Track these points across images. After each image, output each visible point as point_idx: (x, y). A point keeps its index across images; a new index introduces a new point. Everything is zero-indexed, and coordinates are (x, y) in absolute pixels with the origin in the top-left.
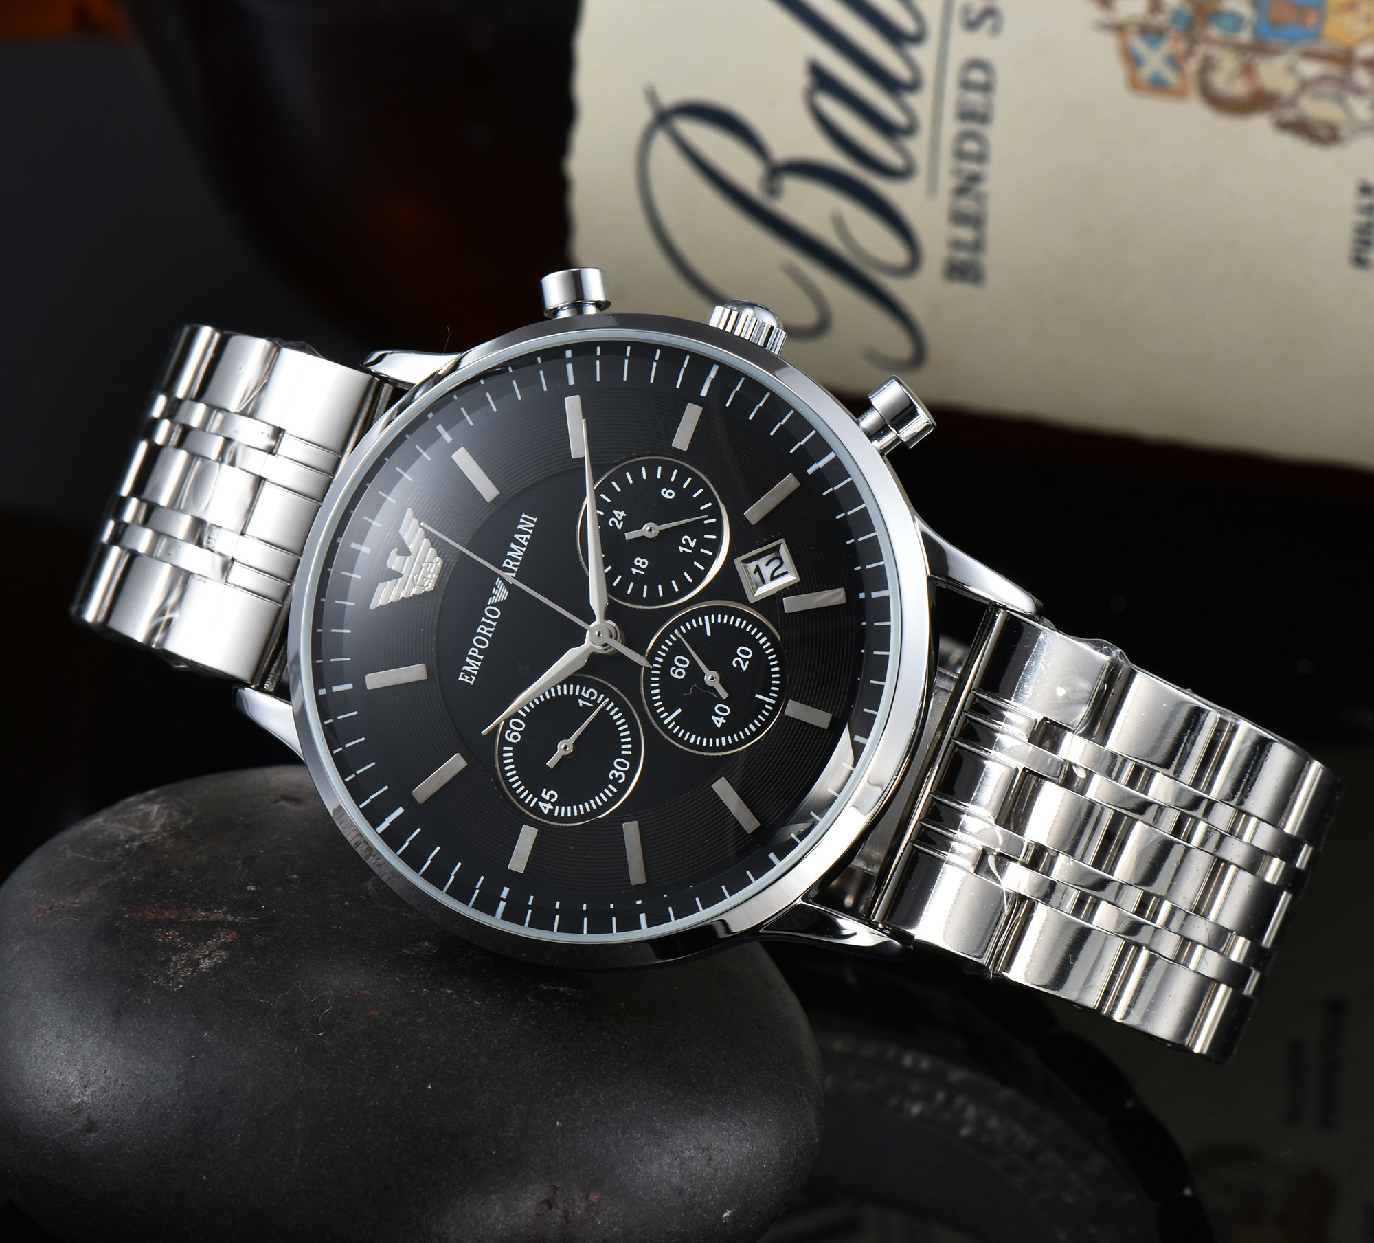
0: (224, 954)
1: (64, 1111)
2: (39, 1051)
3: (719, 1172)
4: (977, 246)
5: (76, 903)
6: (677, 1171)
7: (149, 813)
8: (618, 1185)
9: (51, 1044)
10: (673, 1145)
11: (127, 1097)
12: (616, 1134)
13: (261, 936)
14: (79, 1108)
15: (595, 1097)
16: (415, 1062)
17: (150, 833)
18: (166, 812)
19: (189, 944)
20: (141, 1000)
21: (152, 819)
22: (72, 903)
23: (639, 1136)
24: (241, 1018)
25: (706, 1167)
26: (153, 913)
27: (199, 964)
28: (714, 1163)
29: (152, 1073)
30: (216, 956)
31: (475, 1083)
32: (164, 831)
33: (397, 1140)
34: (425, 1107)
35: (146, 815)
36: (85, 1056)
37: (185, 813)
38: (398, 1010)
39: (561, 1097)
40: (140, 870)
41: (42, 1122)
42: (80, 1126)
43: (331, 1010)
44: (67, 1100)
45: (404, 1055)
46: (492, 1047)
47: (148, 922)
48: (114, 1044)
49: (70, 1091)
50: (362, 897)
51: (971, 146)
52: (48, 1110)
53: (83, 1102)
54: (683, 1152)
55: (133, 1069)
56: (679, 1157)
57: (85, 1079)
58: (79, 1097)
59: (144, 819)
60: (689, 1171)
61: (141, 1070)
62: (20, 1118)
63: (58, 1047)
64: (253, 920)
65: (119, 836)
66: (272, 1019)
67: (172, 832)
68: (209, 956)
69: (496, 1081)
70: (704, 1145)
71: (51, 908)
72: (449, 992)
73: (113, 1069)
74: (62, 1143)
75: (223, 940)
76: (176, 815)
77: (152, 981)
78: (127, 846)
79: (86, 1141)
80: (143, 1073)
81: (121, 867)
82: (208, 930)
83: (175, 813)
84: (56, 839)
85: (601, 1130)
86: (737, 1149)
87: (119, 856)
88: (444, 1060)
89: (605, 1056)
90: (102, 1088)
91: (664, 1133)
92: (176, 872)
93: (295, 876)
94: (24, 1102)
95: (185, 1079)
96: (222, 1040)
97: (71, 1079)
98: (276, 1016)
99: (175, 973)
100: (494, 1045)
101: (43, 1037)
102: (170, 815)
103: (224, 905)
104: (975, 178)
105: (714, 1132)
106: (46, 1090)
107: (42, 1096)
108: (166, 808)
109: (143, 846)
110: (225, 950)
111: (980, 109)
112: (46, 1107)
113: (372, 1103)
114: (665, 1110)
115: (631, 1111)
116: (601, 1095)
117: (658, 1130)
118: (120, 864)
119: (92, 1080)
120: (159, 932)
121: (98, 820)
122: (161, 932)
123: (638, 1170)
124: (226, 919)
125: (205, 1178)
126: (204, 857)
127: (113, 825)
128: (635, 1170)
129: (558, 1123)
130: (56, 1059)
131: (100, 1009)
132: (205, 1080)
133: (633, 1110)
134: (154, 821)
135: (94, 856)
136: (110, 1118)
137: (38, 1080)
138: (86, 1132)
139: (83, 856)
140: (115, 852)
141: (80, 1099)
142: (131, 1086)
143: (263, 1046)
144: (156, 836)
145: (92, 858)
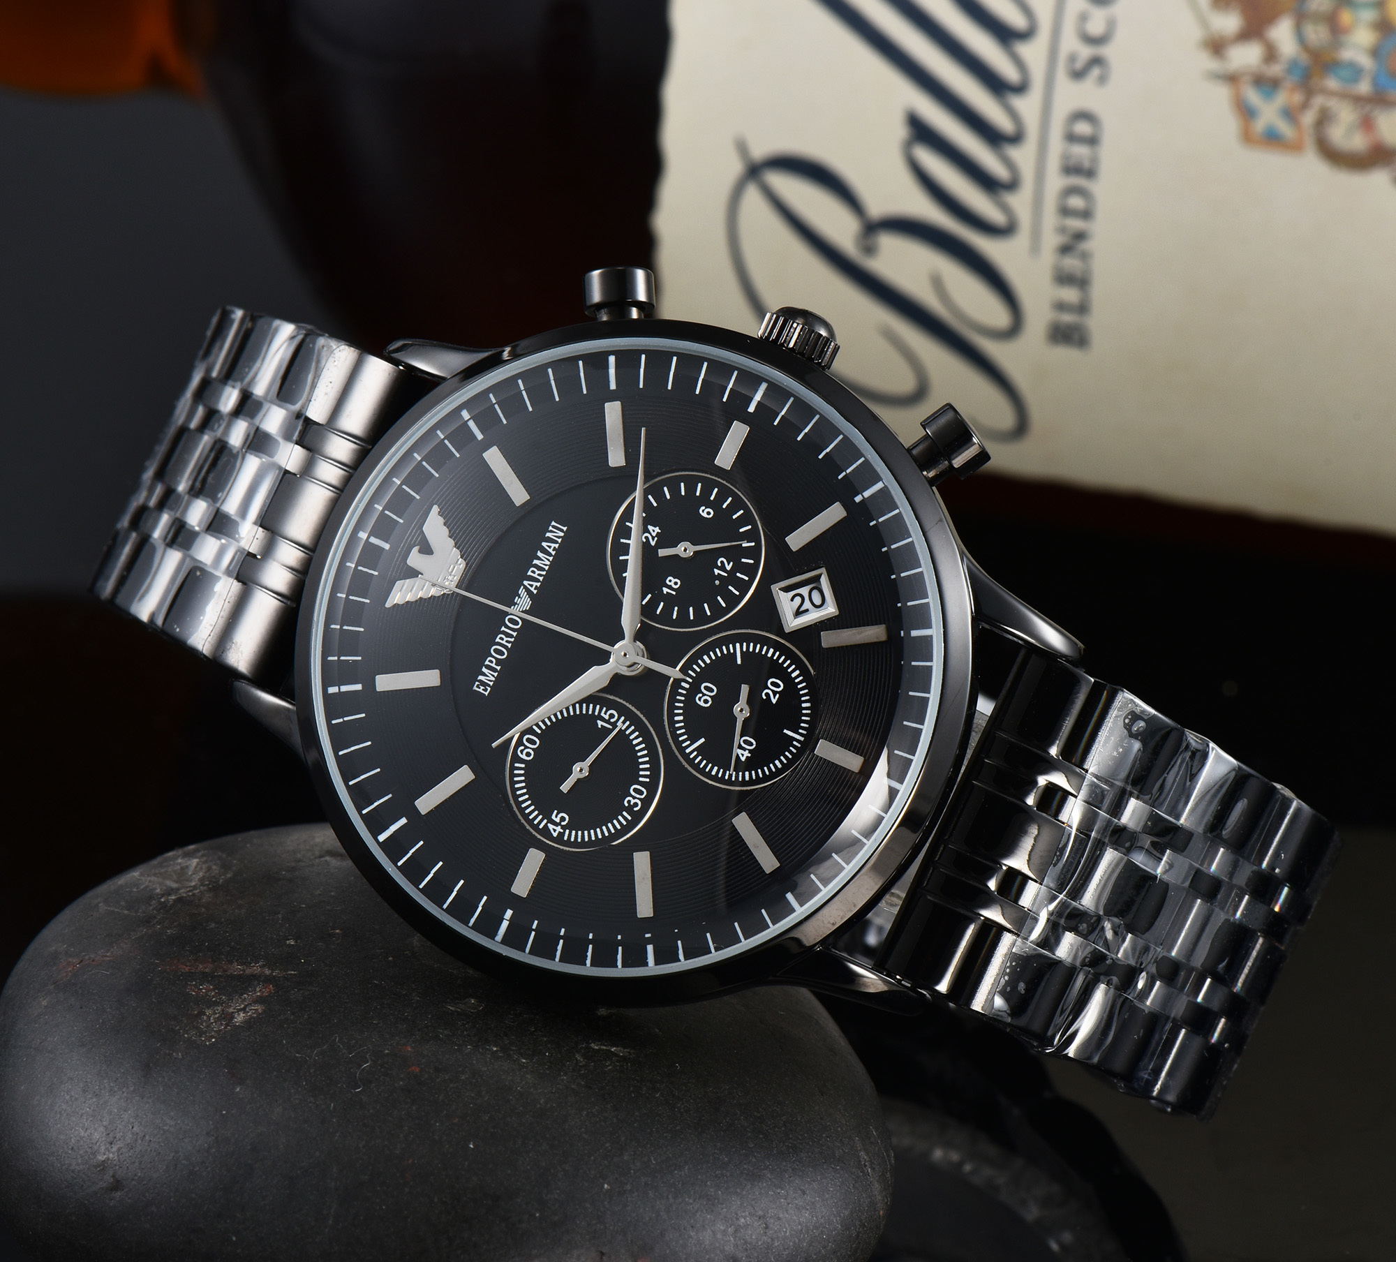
0: (260, 1008)
1: (88, 1169)
2: (64, 1107)
3: (776, 1241)
4: (1082, 308)
5: (106, 956)
6: (732, 1239)
7: (187, 867)
8: (668, 1251)
9: (76, 1099)
10: (727, 1212)
11: (155, 1154)
12: (668, 1198)
13: (299, 990)
14: (104, 1165)
15: (646, 1160)
16: (457, 1120)
17: (188, 887)
18: (204, 866)
19: (224, 997)
20: (172, 1054)
21: (190, 873)
22: (103, 956)
23: (691, 1201)
24: (275, 1073)
25: (762, 1235)
26: (187, 966)
27: (233, 1017)
28: (771, 1232)
29: (181, 1128)
30: (251, 1010)
31: (520, 1143)
32: (202, 885)
33: (436, 1200)
34: (466, 1166)
35: (184, 869)
36: (111, 1112)
37: (225, 867)
38: (440, 1067)
39: (609, 1160)
40: (176, 924)
41: (66, 1180)
42: (105, 1185)
43: (370, 1066)
44: (92, 1157)
45: (445, 1112)
46: (538, 1106)
47: (181, 975)
48: (142, 1099)
49: (96, 1148)
50: (407, 952)
51: (1076, 202)
52: (72, 1168)
53: (108, 1159)
54: (737, 1219)
55: (161, 1125)
56: (733, 1225)
57: (111, 1135)
58: (104, 1154)
59: (182, 874)
60: (744, 1240)
61: (170, 1126)
62: (43, 1176)
63: (84, 1102)
64: (291, 974)
65: (155, 889)
66: (308, 1074)
67: (210, 886)
68: (244, 1010)
69: (541, 1141)
70: (760, 1213)
71: (81, 961)
72: (495, 1049)
73: (141, 1124)
74: (86, 1202)
75: (259, 994)
76: (216, 869)
77: (183, 1035)
78: (162, 900)
79: (112, 1200)
80: (172, 1129)
81: (156, 920)
82: (244, 983)
83: (214, 867)
84: (90, 894)
85: (651, 1194)
86: (795, 1218)
87: (153, 909)
88: (487, 1118)
89: (657, 1118)
90: (128, 1144)
91: (718, 1199)
92: (213, 925)
93: (337, 931)
94: (48, 1160)
95: (215, 1136)
96: (255, 1095)
97: (96, 1136)
98: (312, 1071)
99: (208, 1026)
100: (540, 1104)
101: (68, 1092)
102: (209, 869)
103: (261, 959)
104: (1080, 236)
105: (771, 1199)
106: (70, 1147)
107: (67, 1153)
108: (206, 862)
109: (180, 900)
110: (261, 1003)
111: (1086, 164)
112: (70, 1165)
113: (410, 1161)
114: (719, 1176)
115: (683, 1175)
116: (652, 1158)
117: (711, 1196)
118: (155, 917)
119: (118, 1136)
120: (193, 985)
121: (135, 874)
122: (195, 985)
123: (690, 1237)
124: (263, 972)
125: (234, 1239)
126: (243, 911)
127: (149, 878)
128: (686, 1237)
129: (606, 1186)
130: (82, 1115)
131: (129, 1063)
132: (236, 1136)
133: (685, 1174)
134: (191, 875)
135: (128, 910)
136: (136, 1175)
137: (62, 1137)
138: (112, 1190)
139: (116, 910)
140: (151, 905)
141: (105, 1156)
142: (159, 1142)
143: (297, 1101)
144: (194, 890)
145: (126, 912)
